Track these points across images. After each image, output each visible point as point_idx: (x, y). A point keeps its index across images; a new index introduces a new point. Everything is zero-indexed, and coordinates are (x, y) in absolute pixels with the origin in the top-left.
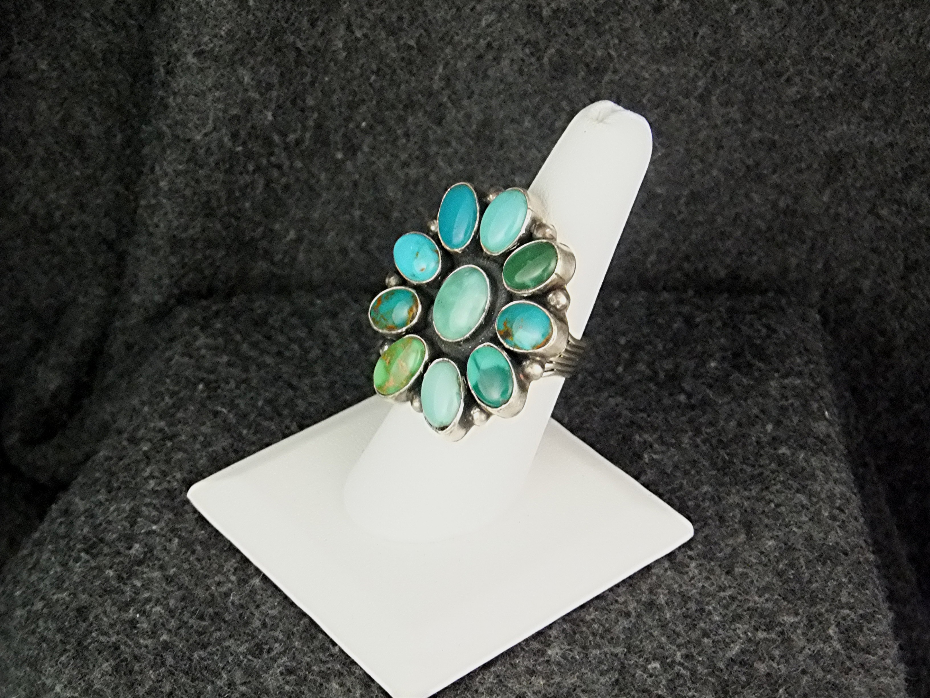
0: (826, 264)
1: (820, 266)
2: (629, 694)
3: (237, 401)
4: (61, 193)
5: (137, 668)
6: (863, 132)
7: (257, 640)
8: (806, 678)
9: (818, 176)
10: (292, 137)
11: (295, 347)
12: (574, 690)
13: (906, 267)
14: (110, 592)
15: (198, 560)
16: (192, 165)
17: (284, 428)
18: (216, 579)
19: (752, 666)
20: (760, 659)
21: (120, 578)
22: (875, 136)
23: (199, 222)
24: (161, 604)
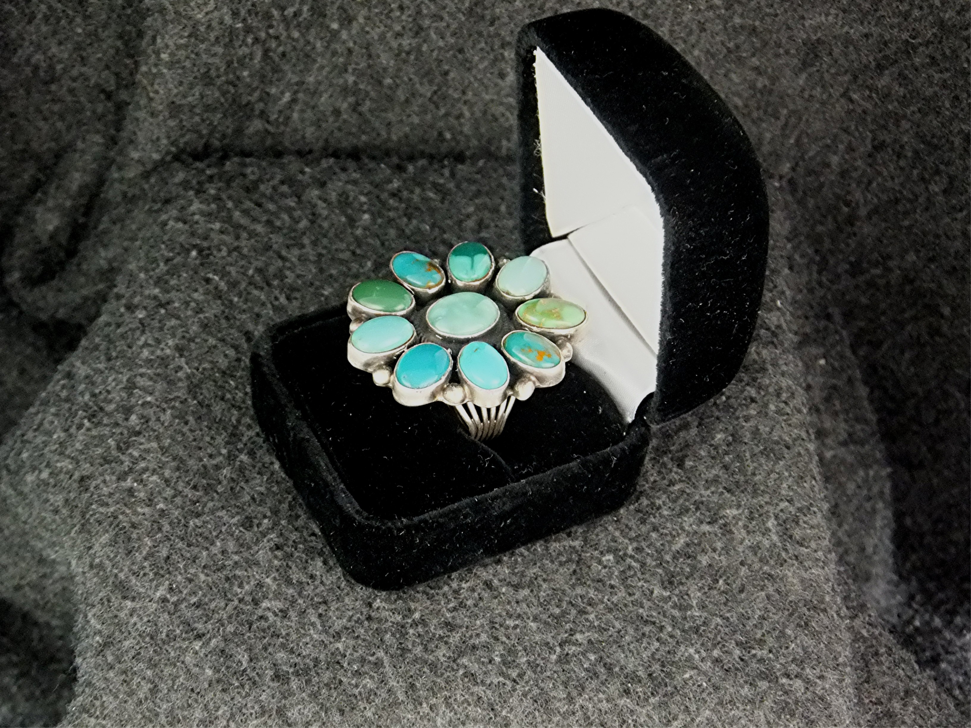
0: (798, 141)
1: (792, 141)
2: (585, 583)
3: (228, 268)
4: (62, 47)
5: (134, 536)
6: (840, 23)
7: (247, 514)
8: (743, 569)
9: (796, 61)
10: (290, 11)
11: (285, 217)
12: (536, 579)
13: (874, 147)
14: (109, 462)
15: (191, 431)
16: (193, 40)
17: (273, 299)
18: (209, 451)
19: (695, 558)
20: (703, 551)
21: (119, 448)
22: (851, 28)
23: (197, 91)
24: (158, 474)
